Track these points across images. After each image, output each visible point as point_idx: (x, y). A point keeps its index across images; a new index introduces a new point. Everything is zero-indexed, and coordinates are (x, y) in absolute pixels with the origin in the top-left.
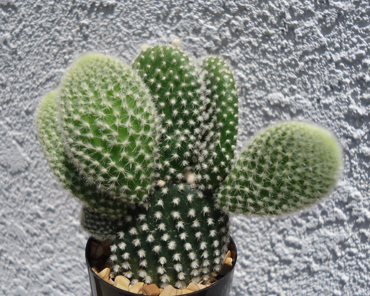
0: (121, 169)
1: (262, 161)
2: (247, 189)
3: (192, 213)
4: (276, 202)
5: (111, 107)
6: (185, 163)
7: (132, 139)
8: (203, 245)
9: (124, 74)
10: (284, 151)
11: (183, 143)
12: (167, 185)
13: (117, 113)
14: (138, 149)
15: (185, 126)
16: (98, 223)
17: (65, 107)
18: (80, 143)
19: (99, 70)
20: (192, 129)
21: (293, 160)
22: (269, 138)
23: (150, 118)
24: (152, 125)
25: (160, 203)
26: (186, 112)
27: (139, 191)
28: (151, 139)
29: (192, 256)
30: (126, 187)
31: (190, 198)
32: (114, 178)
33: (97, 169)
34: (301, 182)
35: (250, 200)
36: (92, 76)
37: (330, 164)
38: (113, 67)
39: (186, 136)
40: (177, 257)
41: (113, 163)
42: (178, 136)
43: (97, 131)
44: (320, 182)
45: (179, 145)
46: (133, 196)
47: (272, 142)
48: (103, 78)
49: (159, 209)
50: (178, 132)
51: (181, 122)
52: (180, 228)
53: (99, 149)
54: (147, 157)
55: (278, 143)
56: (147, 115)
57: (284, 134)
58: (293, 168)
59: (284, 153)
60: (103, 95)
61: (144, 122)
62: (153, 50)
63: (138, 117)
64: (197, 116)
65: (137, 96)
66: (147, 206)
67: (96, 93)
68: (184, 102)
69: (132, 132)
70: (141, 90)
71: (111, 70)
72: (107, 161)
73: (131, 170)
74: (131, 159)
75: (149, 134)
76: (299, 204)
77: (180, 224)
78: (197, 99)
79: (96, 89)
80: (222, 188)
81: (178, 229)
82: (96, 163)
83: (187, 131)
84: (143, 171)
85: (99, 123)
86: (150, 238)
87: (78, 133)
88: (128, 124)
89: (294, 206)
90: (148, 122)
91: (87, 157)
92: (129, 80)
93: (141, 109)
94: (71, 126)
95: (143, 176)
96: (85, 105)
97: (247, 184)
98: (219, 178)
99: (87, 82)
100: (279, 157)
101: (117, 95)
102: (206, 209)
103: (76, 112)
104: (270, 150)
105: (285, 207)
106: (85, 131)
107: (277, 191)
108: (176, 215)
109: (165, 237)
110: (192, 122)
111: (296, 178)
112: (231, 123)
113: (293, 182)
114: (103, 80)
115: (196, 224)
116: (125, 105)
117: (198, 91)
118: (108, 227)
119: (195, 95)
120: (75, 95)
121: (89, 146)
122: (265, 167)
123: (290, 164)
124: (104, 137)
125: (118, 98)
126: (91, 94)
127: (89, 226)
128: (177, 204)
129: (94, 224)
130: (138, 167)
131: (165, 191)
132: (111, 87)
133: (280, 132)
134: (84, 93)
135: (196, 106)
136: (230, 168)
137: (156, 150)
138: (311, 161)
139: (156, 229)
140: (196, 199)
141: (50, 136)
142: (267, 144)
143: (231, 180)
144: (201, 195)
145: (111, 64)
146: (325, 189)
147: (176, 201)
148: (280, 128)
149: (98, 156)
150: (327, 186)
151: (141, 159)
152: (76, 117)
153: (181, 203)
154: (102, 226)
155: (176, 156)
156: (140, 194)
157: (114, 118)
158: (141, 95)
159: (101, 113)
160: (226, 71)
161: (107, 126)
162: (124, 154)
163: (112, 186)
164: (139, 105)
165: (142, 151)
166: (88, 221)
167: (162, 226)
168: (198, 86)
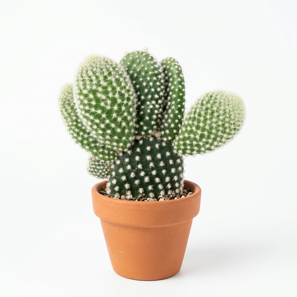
0: (113, 125)
1: (200, 115)
2: (192, 136)
3: (159, 156)
4: (210, 141)
5: (106, 85)
6: (153, 123)
7: (120, 105)
8: (167, 179)
9: (114, 66)
10: (212, 107)
11: (151, 109)
12: (142, 139)
13: (109, 89)
14: (124, 112)
15: (153, 98)
16: (98, 167)
17: (78, 86)
18: (87, 108)
19: (98, 63)
20: (157, 100)
21: (217, 111)
22: (203, 100)
23: (130, 93)
24: (132, 98)
25: (138, 150)
26: (153, 90)
27: (125, 141)
28: (131, 106)
29: (160, 187)
30: (116, 138)
31: (157, 146)
32: (109, 132)
33: (98, 125)
34: (223, 125)
35: (195, 143)
36: (94, 67)
37: (239, 112)
38: (107, 62)
39: (153, 105)
40: (150, 188)
41: (107, 121)
42: (148, 106)
43: (98, 100)
44: (234, 124)
45: (149, 111)
46: (121, 144)
47: (204, 102)
48: (101, 68)
49: (138, 154)
50: (148, 103)
51: (150, 97)
52: (152, 167)
53: (99, 112)
54: (129, 118)
55: (208, 102)
56: (128, 91)
57: (211, 96)
58: (218, 116)
59: (211, 108)
60: (101, 78)
61: (126, 95)
62: (131, 54)
63: (123, 92)
64: (160, 92)
65: (121, 79)
66: (129, 152)
67: (97, 77)
68: (151, 84)
69: (119, 101)
70: (124, 76)
71: (106, 64)
72: (104, 119)
73: (119, 125)
74: (119, 119)
75: (130, 103)
76: (223, 140)
77: (152, 165)
78: (160, 81)
79: (97, 74)
80: (177, 138)
81: (151, 167)
82: (97, 121)
83: (154, 102)
84: (127, 127)
85: (99, 95)
86: (132, 175)
87: (86, 102)
88: (117, 96)
89: (221, 141)
90: (129, 95)
91: (92, 117)
92: (117, 69)
93: (125, 87)
94: (82, 97)
95: (127, 131)
96: (90, 84)
97: (191, 131)
98: (175, 131)
99: (92, 70)
100: (209, 111)
101: (109, 78)
102: (168, 154)
103: (85, 88)
104: (204, 108)
105: (216, 143)
106: (90, 100)
107: (210, 133)
108: (149, 158)
109: (142, 174)
110: (156, 96)
111: (220, 123)
112: (181, 94)
113: (219, 126)
114: (101, 70)
115: (162, 164)
116: (114, 84)
117: (159, 77)
118: (104, 170)
119: (158, 78)
120: (84, 78)
121: (93, 110)
122: (202, 119)
123: (216, 114)
124: (102, 104)
125: (111, 80)
126: (94, 78)
127: (92, 170)
128: (149, 150)
129: (96, 168)
130: (124, 124)
131: (141, 142)
132: (106, 74)
133: (209, 96)
134: (90, 77)
135: (159, 86)
136: (181, 124)
137: (134, 114)
138: (227, 111)
139: (136, 169)
140: (161, 147)
141: (67, 109)
142: (202, 104)
143: (182, 132)
144: (164, 144)
145: (106, 60)
146: (237, 128)
147: (148, 148)
148: (209, 94)
149: (98, 116)
150: (239, 126)
151: (125, 119)
152: (85, 92)
153: (151, 149)
154: (101, 169)
155: (147, 118)
156: (125, 143)
157: (109, 92)
158: (125, 78)
159: (100, 89)
160: (176, 63)
161: (104, 97)
162: (114, 115)
163: (108, 137)
164: (123, 84)
165: (125, 114)
166: (92, 166)
167: (140, 166)
168: (160, 74)
